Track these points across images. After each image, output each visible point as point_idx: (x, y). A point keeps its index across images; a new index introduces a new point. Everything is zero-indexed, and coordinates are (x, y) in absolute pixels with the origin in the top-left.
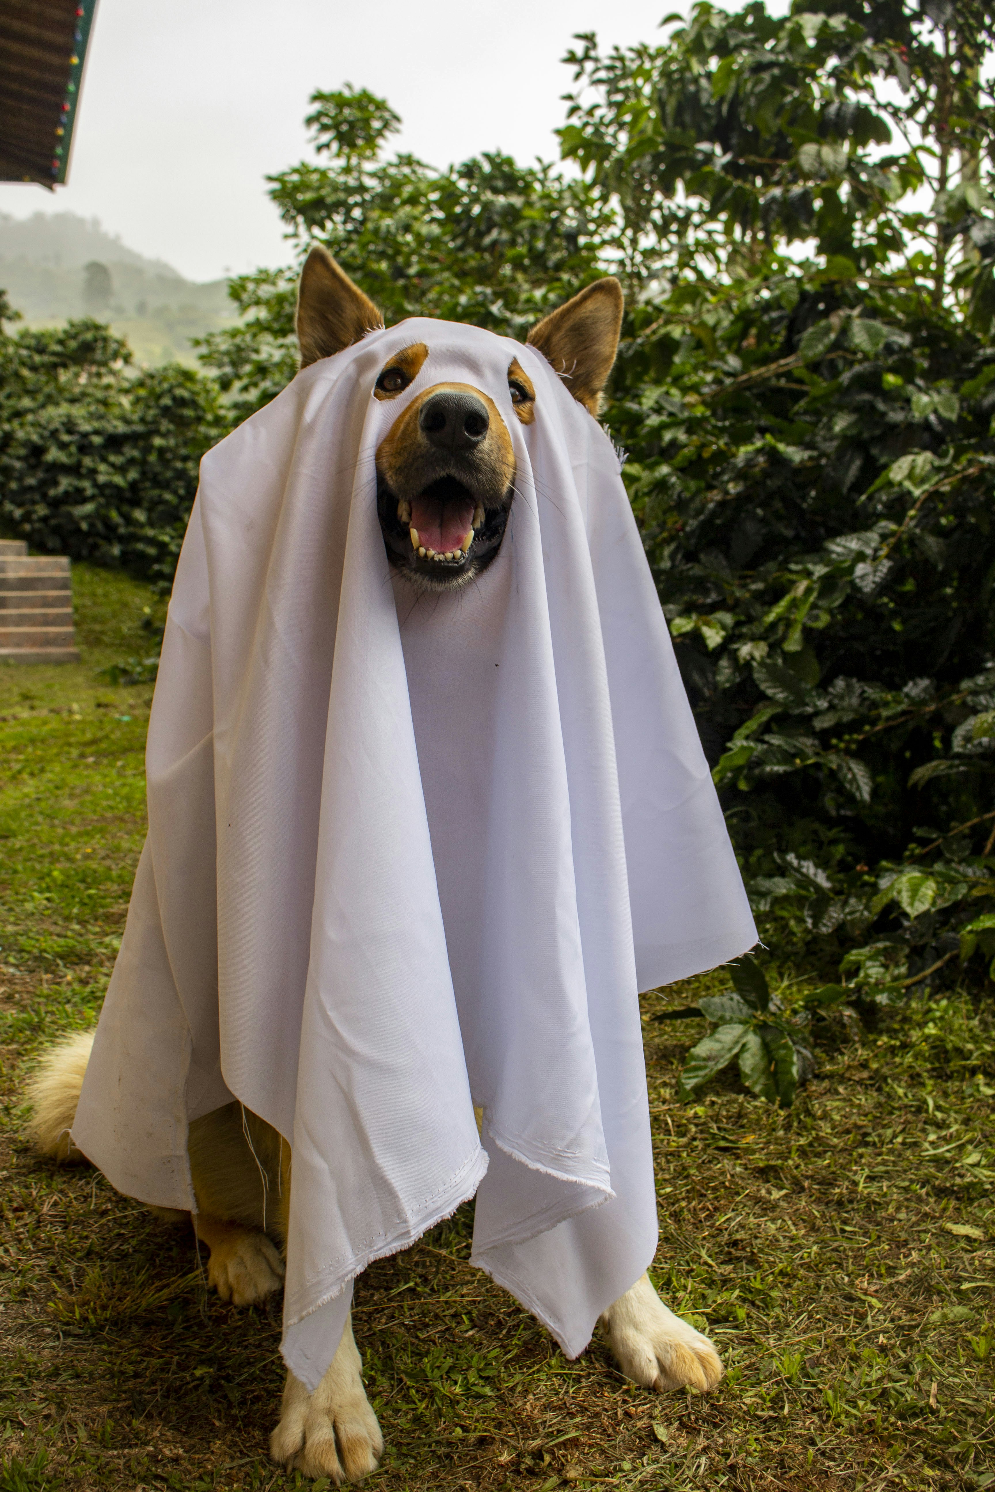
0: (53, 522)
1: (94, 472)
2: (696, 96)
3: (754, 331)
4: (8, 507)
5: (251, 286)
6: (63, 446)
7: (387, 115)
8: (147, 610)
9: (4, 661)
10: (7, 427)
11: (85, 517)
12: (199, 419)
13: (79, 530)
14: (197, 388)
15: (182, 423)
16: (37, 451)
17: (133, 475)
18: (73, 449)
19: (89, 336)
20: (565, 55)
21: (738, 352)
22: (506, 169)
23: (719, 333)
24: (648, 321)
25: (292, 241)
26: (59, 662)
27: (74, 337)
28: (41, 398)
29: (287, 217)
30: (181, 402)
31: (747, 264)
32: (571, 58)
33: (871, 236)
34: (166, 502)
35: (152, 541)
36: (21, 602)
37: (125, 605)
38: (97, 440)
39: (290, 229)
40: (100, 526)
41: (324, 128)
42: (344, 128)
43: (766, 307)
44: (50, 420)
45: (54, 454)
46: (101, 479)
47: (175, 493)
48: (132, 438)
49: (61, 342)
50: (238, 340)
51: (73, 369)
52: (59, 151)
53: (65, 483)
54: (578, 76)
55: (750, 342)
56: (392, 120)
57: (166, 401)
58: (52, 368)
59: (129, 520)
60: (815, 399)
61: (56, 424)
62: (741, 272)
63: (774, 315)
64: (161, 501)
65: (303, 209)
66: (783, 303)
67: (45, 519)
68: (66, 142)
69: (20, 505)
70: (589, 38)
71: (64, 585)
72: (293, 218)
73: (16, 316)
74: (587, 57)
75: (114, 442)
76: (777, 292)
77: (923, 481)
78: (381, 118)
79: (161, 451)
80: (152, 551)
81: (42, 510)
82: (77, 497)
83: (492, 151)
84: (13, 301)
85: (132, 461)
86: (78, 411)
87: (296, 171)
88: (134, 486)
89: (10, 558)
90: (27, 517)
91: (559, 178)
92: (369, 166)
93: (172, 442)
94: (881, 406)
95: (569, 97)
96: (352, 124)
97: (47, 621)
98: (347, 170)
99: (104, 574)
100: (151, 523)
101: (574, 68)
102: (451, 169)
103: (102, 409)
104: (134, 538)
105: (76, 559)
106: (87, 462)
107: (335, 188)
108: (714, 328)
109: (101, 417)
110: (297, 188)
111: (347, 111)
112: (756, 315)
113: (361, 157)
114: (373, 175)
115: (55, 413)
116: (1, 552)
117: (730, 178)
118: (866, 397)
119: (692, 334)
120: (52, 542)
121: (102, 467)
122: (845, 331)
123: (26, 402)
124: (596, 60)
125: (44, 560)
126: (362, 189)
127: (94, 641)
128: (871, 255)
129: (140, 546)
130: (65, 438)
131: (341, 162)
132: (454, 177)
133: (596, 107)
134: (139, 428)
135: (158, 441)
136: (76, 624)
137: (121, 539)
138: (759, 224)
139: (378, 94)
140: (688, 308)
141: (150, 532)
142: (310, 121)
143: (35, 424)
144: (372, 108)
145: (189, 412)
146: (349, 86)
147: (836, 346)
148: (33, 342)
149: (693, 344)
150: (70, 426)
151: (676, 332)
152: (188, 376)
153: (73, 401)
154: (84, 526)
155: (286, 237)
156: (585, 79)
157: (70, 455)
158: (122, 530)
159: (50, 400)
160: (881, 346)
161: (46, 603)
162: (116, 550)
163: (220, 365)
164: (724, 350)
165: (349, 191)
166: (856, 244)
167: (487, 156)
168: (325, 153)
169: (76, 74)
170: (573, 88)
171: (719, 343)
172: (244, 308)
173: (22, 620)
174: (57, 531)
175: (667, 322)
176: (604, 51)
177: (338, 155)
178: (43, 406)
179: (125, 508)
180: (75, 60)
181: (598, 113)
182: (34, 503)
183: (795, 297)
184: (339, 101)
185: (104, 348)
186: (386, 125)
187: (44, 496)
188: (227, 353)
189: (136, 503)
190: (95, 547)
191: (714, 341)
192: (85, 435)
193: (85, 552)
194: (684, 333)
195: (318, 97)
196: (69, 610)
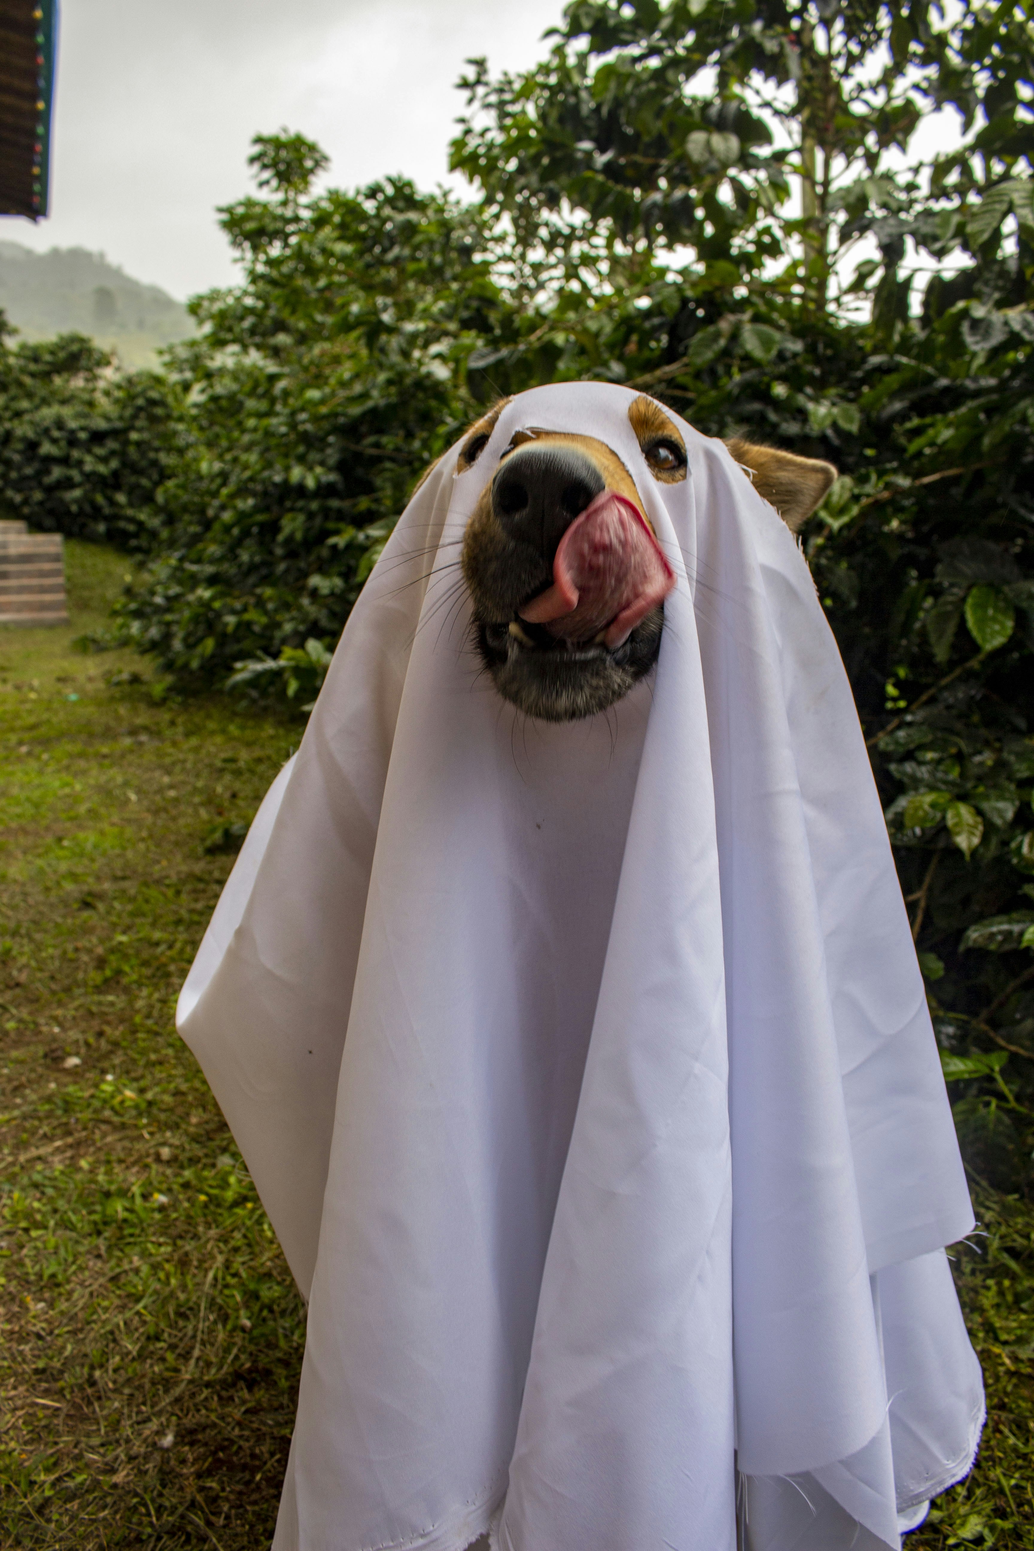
0: (48, 505)
1: (80, 463)
2: (576, 108)
3: (635, 338)
4: (9, 493)
5: (206, 304)
6: (54, 441)
7: (317, 156)
8: (128, 578)
9: (5, 626)
10: (8, 425)
11: (76, 501)
12: (169, 417)
13: (69, 513)
14: (165, 390)
15: (154, 419)
16: (32, 446)
17: (114, 464)
18: (63, 443)
19: (75, 347)
20: (458, 81)
21: (621, 358)
22: (407, 191)
23: (602, 340)
24: (532, 328)
25: (240, 265)
26: (51, 626)
27: (62, 348)
28: (37, 400)
29: (235, 244)
30: (152, 403)
31: (627, 273)
32: (465, 84)
33: (749, 242)
34: (143, 488)
35: (132, 520)
36: (20, 575)
37: (109, 574)
38: (83, 435)
39: (237, 254)
40: (87, 508)
41: (265, 167)
42: (282, 167)
43: (647, 314)
44: (43, 419)
45: (46, 448)
46: (88, 468)
47: (149, 478)
48: (114, 433)
49: (52, 353)
50: (196, 349)
51: (65, 375)
52: (37, 187)
53: (57, 472)
54: (471, 101)
55: (632, 347)
56: (321, 161)
57: (140, 402)
58: (46, 376)
59: (112, 502)
60: (702, 408)
61: (47, 423)
62: (621, 281)
63: (656, 321)
64: (138, 486)
65: (248, 236)
66: (666, 309)
67: (41, 503)
68: (44, 179)
69: (19, 490)
70: (480, 64)
71: (56, 558)
72: (240, 245)
73: (13, 332)
74: (478, 82)
75: (98, 437)
76: (658, 298)
77: (842, 511)
78: (312, 158)
79: (138, 444)
80: (131, 528)
81: (38, 496)
82: (67, 484)
83: (394, 174)
84: (12, 319)
85: (113, 453)
86: (66, 412)
87: (241, 204)
88: (115, 474)
89: (12, 537)
90: (26, 502)
91: (458, 203)
92: (303, 200)
93: (146, 436)
94: (773, 417)
95: (462, 121)
96: (289, 165)
97: (43, 590)
98: (284, 203)
99: (92, 548)
100: (131, 504)
101: (466, 94)
102: (358, 193)
103: (86, 409)
104: (116, 517)
105: (69, 535)
106: (76, 454)
107: (275, 218)
108: (597, 335)
109: (85, 416)
110: (245, 218)
111: (283, 154)
112: (637, 322)
113: (298, 192)
114: (307, 207)
115: (48, 413)
116: (5, 531)
117: (610, 183)
118: (756, 406)
119: (576, 342)
120: (48, 522)
121: (88, 459)
122: (735, 336)
123: (25, 404)
124: (486, 84)
125: (41, 538)
126: (297, 219)
127: (83, 605)
128: (749, 262)
129: (122, 524)
130: (56, 434)
131: (280, 196)
132: (360, 199)
133: (487, 130)
134: (119, 425)
135: (134, 436)
136: (68, 592)
137: (107, 519)
138: (640, 230)
139: (310, 136)
140: (571, 315)
141: (130, 512)
142: (253, 160)
143: (32, 423)
144: (304, 150)
145: (159, 411)
146: (285, 130)
147: (726, 353)
148: (28, 353)
149: (576, 350)
150: (60, 424)
151: (560, 339)
152: (158, 380)
153: (64, 402)
154: (74, 508)
155: (236, 261)
156: (476, 104)
157: (60, 448)
158: (107, 511)
159: (45, 402)
160: (774, 352)
161: (42, 574)
162: (101, 528)
163: (181, 371)
164: (606, 356)
165: (288, 221)
166: (734, 251)
167: (390, 180)
168: (265, 189)
169: (45, 118)
170: (466, 113)
171: (602, 349)
172: (201, 322)
173: (21, 590)
174: (51, 512)
175: (552, 328)
176: (494, 76)
177: (277, 189)
178: (37, 408)
179: (109, 492)
180: (41, 105)
181: (489, 136)
182: (31, 489)
183: (676, 303)
184: (277, 144)
185: (89, 358)
186: (317, 164)
187: (40, 484)
188: (186, 361)
189: (117, 487)
190: (83, 526)
191: (597, 347)
192: (73, 432)
193: (75, 529)
194: (567, 341)
195: (259, 140)
196: (60, 580)
